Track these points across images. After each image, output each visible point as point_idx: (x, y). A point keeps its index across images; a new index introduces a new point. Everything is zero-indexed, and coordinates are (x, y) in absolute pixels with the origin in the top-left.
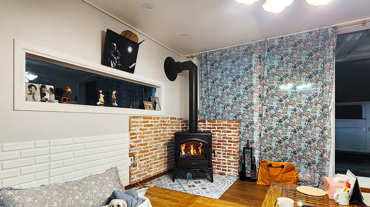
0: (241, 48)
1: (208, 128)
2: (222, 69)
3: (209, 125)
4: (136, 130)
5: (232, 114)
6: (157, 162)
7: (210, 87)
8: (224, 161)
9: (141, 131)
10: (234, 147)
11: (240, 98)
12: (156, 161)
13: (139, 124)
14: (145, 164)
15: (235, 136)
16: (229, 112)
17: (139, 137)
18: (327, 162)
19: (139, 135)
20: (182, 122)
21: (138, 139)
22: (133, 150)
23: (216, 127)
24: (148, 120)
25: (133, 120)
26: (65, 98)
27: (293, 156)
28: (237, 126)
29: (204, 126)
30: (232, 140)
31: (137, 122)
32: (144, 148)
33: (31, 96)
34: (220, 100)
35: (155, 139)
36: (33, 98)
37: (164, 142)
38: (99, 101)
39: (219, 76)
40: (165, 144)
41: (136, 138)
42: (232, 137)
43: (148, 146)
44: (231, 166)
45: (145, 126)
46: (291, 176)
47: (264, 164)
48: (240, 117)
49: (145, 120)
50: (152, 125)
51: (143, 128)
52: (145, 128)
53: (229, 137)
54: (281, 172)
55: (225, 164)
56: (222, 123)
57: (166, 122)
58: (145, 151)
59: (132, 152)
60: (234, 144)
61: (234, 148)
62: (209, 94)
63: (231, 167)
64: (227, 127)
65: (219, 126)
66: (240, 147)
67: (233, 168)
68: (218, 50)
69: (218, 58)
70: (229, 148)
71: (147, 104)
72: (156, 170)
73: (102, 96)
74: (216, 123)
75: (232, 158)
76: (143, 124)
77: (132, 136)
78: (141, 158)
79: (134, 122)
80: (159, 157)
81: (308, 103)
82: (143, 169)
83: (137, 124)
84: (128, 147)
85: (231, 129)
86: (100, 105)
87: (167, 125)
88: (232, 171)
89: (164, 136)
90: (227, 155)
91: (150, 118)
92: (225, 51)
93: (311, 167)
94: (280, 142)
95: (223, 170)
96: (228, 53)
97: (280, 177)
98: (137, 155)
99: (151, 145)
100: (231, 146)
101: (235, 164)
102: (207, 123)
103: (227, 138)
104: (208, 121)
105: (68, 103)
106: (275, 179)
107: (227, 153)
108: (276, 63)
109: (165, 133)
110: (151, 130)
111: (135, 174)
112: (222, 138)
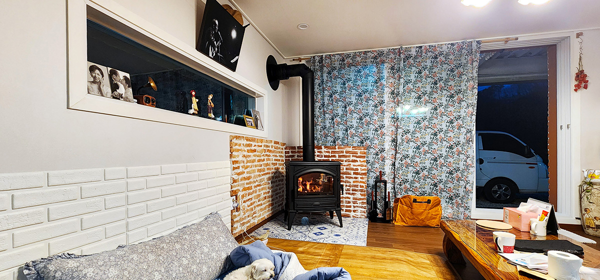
0: (369, 54)
1: (325, 156)
2: (344, 79)
3: (326, 152)
4: (238, 156)
5: (356, 138)
6: (261, 205)
7: (326, 102)
8: (348, 200)
9: (244, 159)
10: (361, 180)
11: (368, 118)
12: (260, 203)
13: (242, 147)
14: (249, 206)
15: (363, 166)
16: (353, 136)
17: (242, 167)
18: (470, 194)
19: (242, 164)
20: (285, 149)
21: (241, 170)
22: (235, 186)
23: (337, 155)
24: (251, 143)
25: (234, 141)
26: (148, 97)
27: (433, 189)
28: (365, 153)
29: (319, 154)
30: (359, 172)
31: (240, 145)
32: (247, 184)
33: (95, 86)
34: (340, 120)
35: (260, 171)
36: (100, 89)
37: (268, 176)
38: (191, 109)
39: (338, 88)
40: (269, 179)
41: (238, 168)
42: (359, 168)
43: (252, 180)
44: (358, 205)
45: (248, 151)
46: (436, 213)
47: (405, 199)
48: (368, 142)
49: (248, 143)
50: (255, 151)
51: (246, 153)
52: (248, 154)
53: (355, 167)
54: (426, 208)
55: (349, 202)
56: (345, 150)
57: (269, 147)
58: (249, 188)
59: (234, 189)
60: (361, 176)
61: (361, 182)
62: (324, 111)
63: (358, 207)
64: (351, 155)
65: (341, 154)
66: (368, 181)
67: (360, 207)
68: (337, 54)
69: (337, 64)
70: (354, 182)
71: (248, 120)
72: (260, 215)
73: (195, 101)
74: (337, 150)
75: (358, 195)
76: (246, 149)
77: (235, 166)
78: (245, 199)
79: (236, 145)
80: (262, 196)
81: (449, 126)
82: (247, 214)
83: (240, 148)
84: (229, 181)
85: (357, 157)
86: (193, 114)
87: (270, 151)
88: (359, 211)
89: (267, 167)
90: (352, 191)
91: (253, 140)
92: (348, 56)
93: (454, 201)
94: (417, 173)
95: (346, 211)
96: (351, 59)
97: (425, 215)
98: (240, 194)
99: (255, 180)
100: (357, 180)
101: (362, 202)
102: (324, 149)
103: (352, 169)
104: (325, 147)
105: (153, 105)
106: (420, 217)
107: (351, 188)
108: (413, 77)
109: (269, 162)
110: (254, 158)
111: (237, 221)
112: (345, 169)
